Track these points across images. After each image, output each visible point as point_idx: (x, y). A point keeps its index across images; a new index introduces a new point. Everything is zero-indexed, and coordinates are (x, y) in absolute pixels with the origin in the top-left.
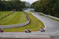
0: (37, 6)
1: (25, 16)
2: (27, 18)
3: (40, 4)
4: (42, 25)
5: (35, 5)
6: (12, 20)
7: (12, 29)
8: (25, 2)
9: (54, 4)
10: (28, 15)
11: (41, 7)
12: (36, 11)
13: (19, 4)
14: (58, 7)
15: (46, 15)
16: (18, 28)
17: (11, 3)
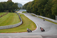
0: (29, 7)
1: (17, 17)
2: (20, 18)
3: (32, 5)
4: (35, 26)
5: (27, 6)
6: (5, 21)
7: (5, 30)
8: (17, 3)
9: (45, 4)
10: (20, 16)
11: (33, 8)
12: (28, 12)
13: (11, 5)
14: (49, 8)
15: (38, 16)
16: (11, 29)
17: (3, 4)
